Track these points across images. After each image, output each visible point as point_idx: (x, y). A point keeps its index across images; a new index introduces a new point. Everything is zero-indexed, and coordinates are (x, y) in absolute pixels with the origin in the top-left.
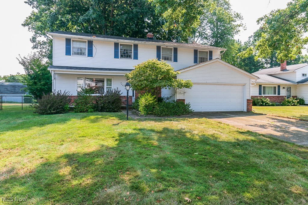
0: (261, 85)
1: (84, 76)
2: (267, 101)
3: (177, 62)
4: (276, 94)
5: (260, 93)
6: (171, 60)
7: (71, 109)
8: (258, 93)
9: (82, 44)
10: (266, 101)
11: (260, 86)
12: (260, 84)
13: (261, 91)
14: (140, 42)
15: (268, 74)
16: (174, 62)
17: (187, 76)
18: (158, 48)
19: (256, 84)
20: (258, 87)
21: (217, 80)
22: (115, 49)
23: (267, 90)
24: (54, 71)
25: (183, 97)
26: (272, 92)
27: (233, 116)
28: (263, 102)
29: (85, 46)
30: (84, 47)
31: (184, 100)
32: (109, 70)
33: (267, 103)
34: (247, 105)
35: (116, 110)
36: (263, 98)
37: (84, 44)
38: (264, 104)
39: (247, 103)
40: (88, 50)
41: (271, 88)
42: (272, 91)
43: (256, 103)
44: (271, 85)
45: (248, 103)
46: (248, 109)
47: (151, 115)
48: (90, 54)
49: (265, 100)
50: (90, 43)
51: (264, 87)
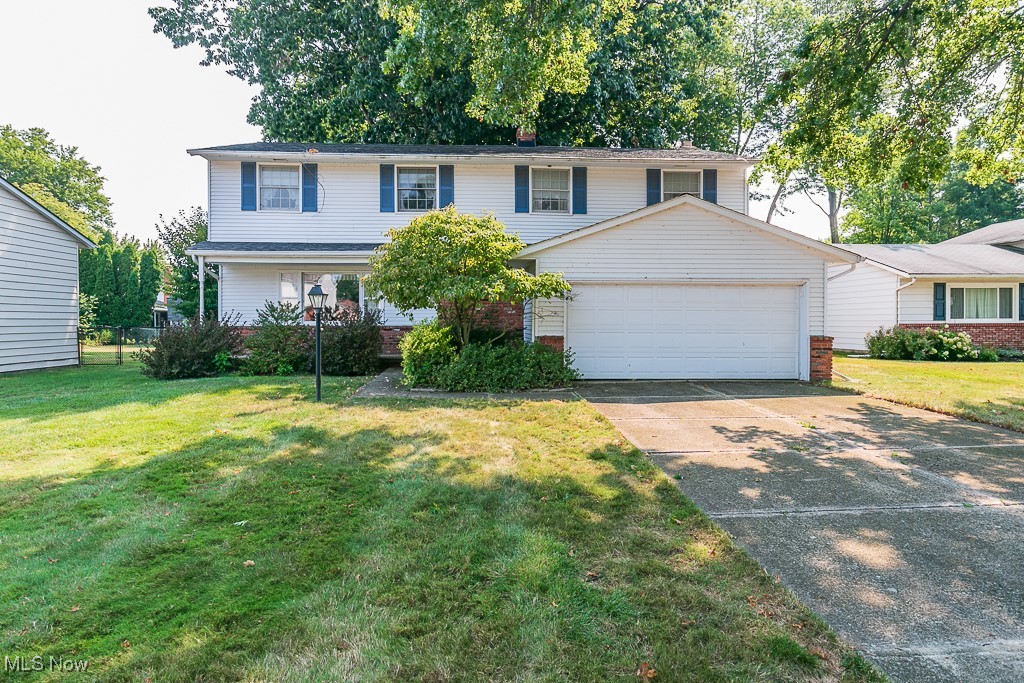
0: (943, 286)
1: (300, 267)
2: (959, 345)
3: (585, 213)
4: (1011, 317)
5: (939, 314)
6: (565, 208)
7: (234, 367)
8: (932, 311)
9: (286, 174)
10: (955, 343)
11: (939, 288)
12: (938, 279)
13: (944, 305)
14: (462, 157)
15: (995, 242)
16: (576, 216)
17: (574, 261)
18: (521, 173)
19: (914, 280)
20: (932, 291)
21: (687, 271)
22: (382, 183)
23: (973, 303)
24: (204, 257)
25: (560, 329)
26: (994, 310)
27: (720, 395)
28: (940, 346)
29: (296, 180)
30: (294, 183)
31: (561, 339)
32: (358, 250)
33: (961, 351)
34: (812, 356)
35: (355, 369)
36: (945, 330)
37: (294, 174)
38: (947, 353)
39: (812, 349)
40: (304, 190)
41: (988, 294)
42: (993, 305)
43: (910, 349)
44: (990, 281)
45: (814, 349)
46: (813, 372)
47: (427, 387)
48: (310, 203)
49: (951, 340)
50: (310, 171)
51: (958, 293)
